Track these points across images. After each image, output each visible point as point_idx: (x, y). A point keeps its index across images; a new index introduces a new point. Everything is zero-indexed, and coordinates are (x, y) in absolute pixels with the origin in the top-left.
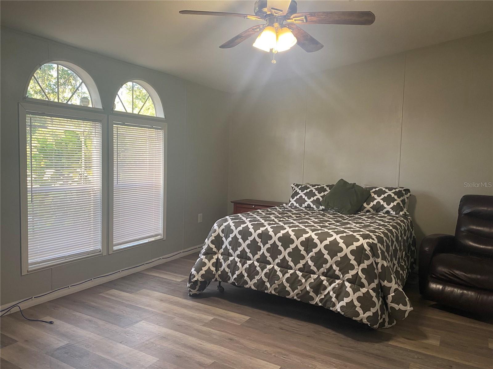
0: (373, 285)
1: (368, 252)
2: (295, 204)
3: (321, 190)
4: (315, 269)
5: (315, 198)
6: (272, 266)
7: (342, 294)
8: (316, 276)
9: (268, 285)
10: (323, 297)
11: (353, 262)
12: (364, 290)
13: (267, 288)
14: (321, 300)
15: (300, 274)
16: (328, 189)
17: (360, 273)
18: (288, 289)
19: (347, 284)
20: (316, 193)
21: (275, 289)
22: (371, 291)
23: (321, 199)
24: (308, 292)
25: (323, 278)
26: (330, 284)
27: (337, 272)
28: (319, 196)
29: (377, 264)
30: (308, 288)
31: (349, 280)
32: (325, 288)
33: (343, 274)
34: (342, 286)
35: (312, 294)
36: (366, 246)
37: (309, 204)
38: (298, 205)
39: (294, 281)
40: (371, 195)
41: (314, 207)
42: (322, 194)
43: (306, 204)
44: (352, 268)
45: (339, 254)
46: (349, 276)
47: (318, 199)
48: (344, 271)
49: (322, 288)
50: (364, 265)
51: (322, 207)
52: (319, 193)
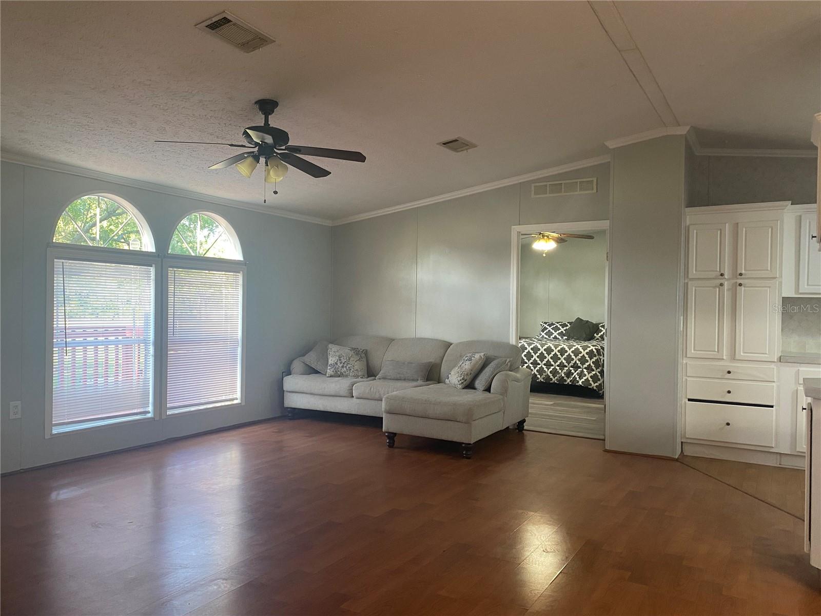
2: (545, 336)
4: (567, 364)
6: (540, 366)
8: (567, 368)
9: (539, 376)
10: (572, 379)
11: (588, 358)
12: (594, 373)
14: (570, 381)
16: (568, 325)
17: (591, 364)
18: (551, 377)
21: (543, 378)
22: (597, 373)
23: (564, 332)
24: (563, 377)
25: (571, 369)
28: (562, 330)
33: (582, 365)
34: (582, 371)
39: (554, 372)
40: (599, 328)
41: (560, 337)
43: (553, 336)
44: (587, 361)
46: (585, 366)
49: (571, 374)
51: (565, 338)
52: (563, 327)
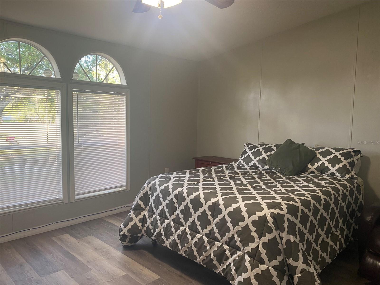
0: (275, 262)
1: (271, 224)
2: (243, 163)
3: (268, 149)
4: (219, 237)
5: (261, 157)
6: (184, 227)
7: (241, 269)
8: (220, 244)
9: (180, 246)
10: (225, 267)
11: (254, 234)
12: (263, 267)
13: (178, 250)
14: (223, 270)
15: (206, 239)
16: (275, 149)
17: (261, 248)
18: (195, 253)
19: (247, 258)
20: (263, 152)
21: (185, 252)
22: (271, 269)
23: (267, 158)
24: (212, 260)
25: (226, 247)
26: (232, 255)
27: (238, 243)
28: (265, 155)
29: (281, 238)
30: (212, 256)
31: (249, 254)
32: (227, 259)
33: (244, 246)
34: (242, 258)
35: (215, 262)
36: (269, 218)
37: (254, 163)
38: (244, 164)
41: (260, 166)
42: (269, 154)
43: (252, 163)
44: (253, 241)
45: (241, 224)
46: (248, 249)
47: (264, 158)
48: (245, 243)
49: (225, 257)
50: (266, 239)
51: (266, 167)
52: (266, 152)
